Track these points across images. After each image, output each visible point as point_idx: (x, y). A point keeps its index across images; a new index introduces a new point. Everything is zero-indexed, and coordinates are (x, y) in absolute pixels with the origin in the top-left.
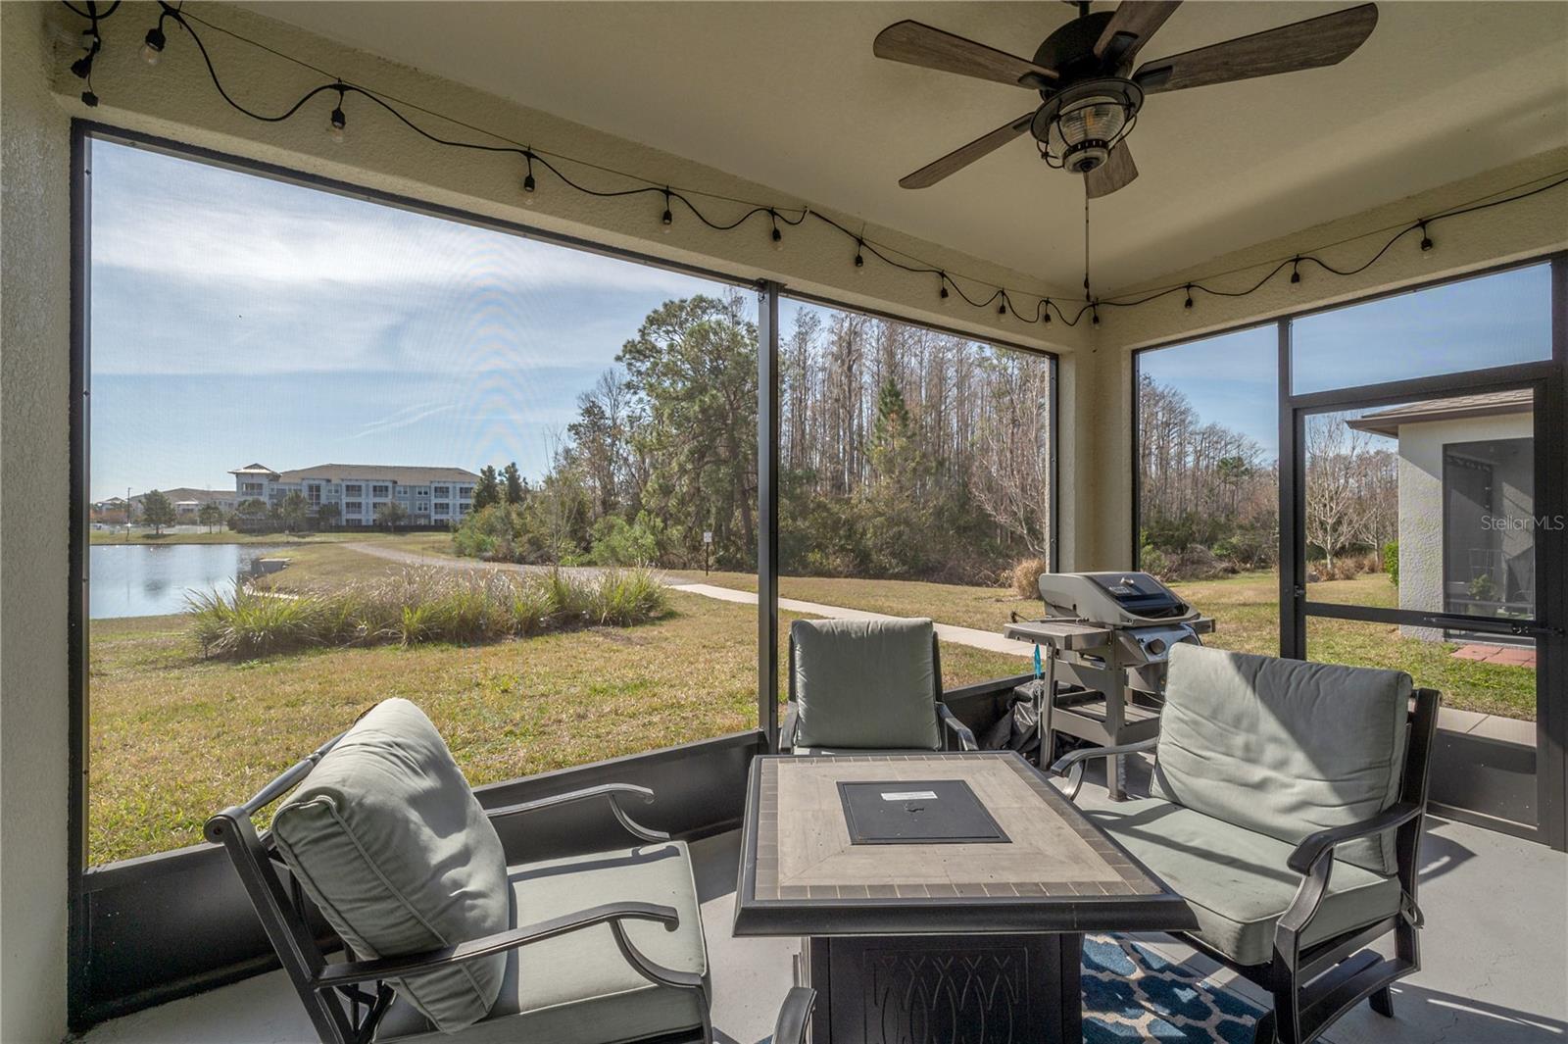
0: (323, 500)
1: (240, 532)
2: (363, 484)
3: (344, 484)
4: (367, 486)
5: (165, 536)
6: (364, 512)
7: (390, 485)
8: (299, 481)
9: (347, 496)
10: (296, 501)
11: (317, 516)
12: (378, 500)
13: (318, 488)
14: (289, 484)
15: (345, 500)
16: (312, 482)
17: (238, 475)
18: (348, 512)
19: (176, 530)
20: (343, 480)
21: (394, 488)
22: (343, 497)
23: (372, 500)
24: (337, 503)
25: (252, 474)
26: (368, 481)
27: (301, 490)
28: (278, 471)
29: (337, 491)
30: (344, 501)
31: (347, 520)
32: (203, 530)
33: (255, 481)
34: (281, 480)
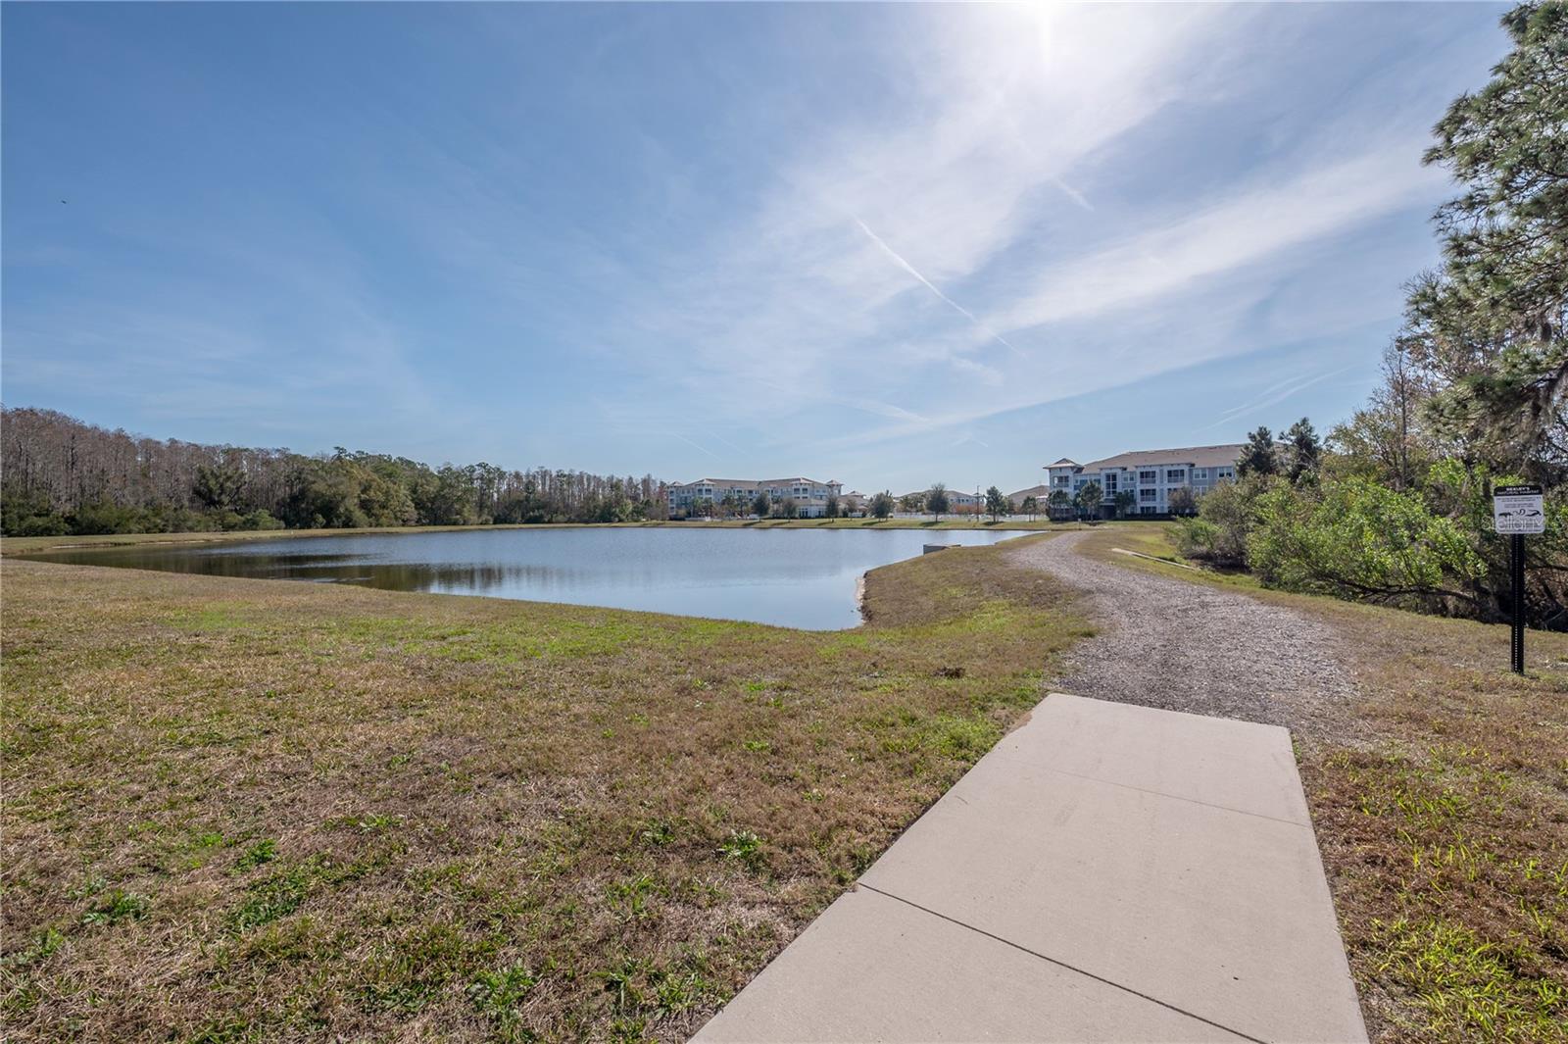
0: (1119, 489)
1: (1052, 520)
2: (1157, 470)
3: (1138, 471)
4: (1162, 471)
5: (998, 523)
6: (1158, 499)
7: (1186, 469)
8: (1098, 471)
9: (1141, 482)
10: (1092, 491)
11: (1113, 504)
12: (1173, 486)
13: (1114, 477)
14: (1090, 474)
15: (1139, 487)
16: (1109, 472)
17: (1050, 469)
18: (1142, 500)
19: (1007, 519)
20: (1137, 467)
21: (1191, 471)
22: (1138, 484)
23: (1167, 486)
24: (1132, 491)
25: (1061, 468)
26: (1161, 466)
27: (1099, 481)
28: (1083, 464)
29: (1132, 479)
30: (1138, 489)
31: (1142, 508)
32: (1027, 518)
33: (1063, 474)
34: (1084, 472)
